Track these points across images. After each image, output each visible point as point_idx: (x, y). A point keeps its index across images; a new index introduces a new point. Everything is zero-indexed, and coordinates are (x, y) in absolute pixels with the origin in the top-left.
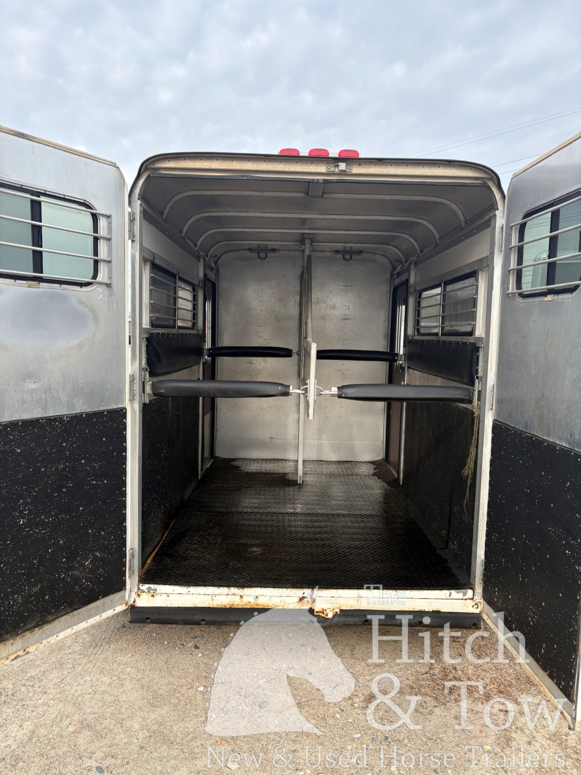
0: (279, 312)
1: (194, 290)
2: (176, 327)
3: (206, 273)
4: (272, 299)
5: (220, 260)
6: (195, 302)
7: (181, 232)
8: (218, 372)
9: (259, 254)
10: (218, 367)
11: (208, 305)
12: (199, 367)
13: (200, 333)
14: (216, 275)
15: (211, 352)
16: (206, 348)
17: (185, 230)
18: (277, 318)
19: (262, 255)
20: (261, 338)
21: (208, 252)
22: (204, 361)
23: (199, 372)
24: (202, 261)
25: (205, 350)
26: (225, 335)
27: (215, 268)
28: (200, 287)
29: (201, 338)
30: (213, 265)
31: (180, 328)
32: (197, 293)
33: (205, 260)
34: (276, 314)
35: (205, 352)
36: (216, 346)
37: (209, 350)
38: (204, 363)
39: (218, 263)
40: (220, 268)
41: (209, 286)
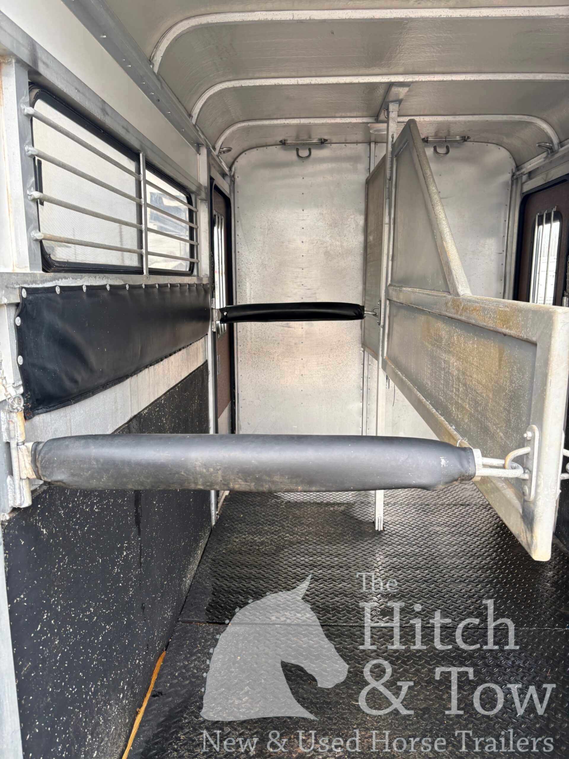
0: (331, 245)
1: (190, 202)
2: (145, 271)
3: (213, 176)
4: (320, 223)
5: (236, 163)
6: (192, 225)
7: (150, 61)
8: (239, 341)
9: (297, 150)
10: (239, 334)
11: (219, 233)
12: (206, 342)
13: (205, 281)
14: (230, 186)
15: (225, 314)
16: (218, 307)
17: (158, 59)
18: (327, 253)
19: (304, 153)
20: (302, 287)
21: (216, 142)
22: (215, 330)
23: (205, 350)
24: (204, 151)
25: (214, 311)
26: (248, 284)
27: (228, 173)
28: (202, 200)
29: (206, 292)
30: (226, 169)
31: (153, 272)
32: (196, 207)
33: (209, 153)
34: (326, 247)
35: (216, 315)
36: (234, 304)
37: (222, 310)
38: (214, 334)
39: (233, 169)
40: (236, 177)
41: (219, 202)
